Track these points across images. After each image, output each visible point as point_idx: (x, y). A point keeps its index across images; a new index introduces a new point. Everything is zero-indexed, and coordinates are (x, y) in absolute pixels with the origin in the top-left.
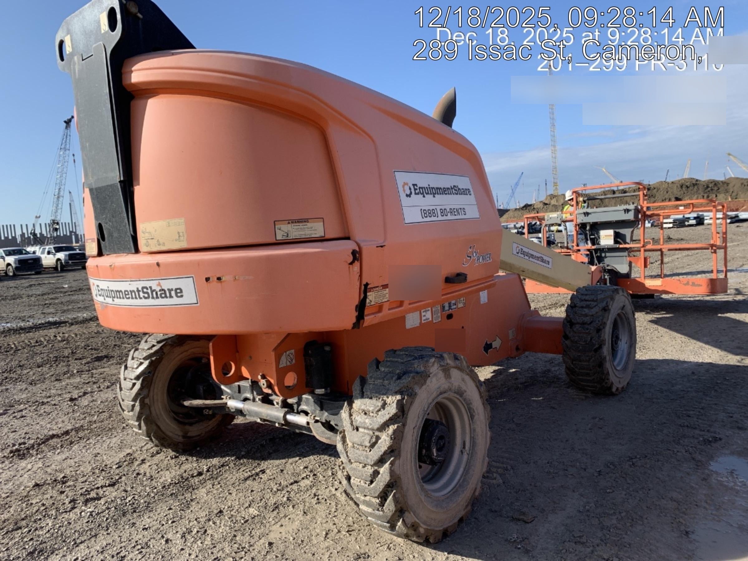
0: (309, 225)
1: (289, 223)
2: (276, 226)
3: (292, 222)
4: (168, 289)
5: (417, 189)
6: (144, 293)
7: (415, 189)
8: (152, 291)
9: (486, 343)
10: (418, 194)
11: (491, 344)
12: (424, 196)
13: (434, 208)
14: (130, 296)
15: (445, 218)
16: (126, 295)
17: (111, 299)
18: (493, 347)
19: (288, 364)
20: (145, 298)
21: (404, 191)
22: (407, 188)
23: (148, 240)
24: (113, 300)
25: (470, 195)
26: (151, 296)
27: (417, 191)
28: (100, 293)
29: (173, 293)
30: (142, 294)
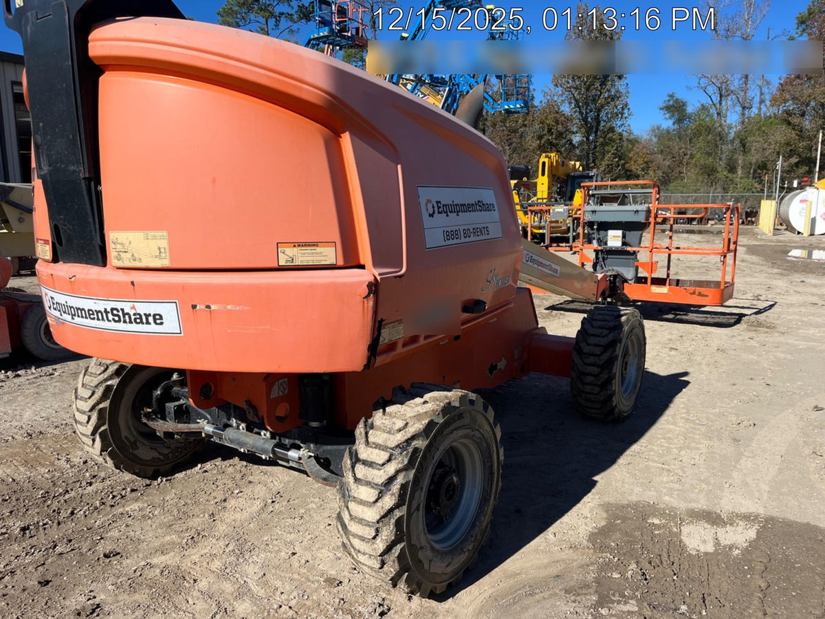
0: (318, 250)
1: (294, 246)
2: (279, 249)
3: (299, 246)
4: (145, 314)
5: (440, 207)
6: (113, 315)
7: (439, 207)
8: (124, 315)
9: (492, 364)
10: (441, 213)
11: (496, 365)
12: (447, 216)
13: (457, 228)
14: (95, 316)
15: (468, 240)
16: (90, 315)
17: (71, 316)
18: (498, 368)
19: (281, 394)
20: (115, 321)
21: (427, 209)
22: (430, 206)
23: (120, 253)
24: (73, 319)
25: (494, 210)
26: (122, 320)
27: (440, 210)
28: (55, 306)
29: (151, 319)
30: (110, 317)
